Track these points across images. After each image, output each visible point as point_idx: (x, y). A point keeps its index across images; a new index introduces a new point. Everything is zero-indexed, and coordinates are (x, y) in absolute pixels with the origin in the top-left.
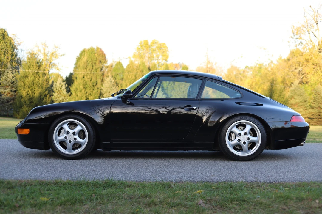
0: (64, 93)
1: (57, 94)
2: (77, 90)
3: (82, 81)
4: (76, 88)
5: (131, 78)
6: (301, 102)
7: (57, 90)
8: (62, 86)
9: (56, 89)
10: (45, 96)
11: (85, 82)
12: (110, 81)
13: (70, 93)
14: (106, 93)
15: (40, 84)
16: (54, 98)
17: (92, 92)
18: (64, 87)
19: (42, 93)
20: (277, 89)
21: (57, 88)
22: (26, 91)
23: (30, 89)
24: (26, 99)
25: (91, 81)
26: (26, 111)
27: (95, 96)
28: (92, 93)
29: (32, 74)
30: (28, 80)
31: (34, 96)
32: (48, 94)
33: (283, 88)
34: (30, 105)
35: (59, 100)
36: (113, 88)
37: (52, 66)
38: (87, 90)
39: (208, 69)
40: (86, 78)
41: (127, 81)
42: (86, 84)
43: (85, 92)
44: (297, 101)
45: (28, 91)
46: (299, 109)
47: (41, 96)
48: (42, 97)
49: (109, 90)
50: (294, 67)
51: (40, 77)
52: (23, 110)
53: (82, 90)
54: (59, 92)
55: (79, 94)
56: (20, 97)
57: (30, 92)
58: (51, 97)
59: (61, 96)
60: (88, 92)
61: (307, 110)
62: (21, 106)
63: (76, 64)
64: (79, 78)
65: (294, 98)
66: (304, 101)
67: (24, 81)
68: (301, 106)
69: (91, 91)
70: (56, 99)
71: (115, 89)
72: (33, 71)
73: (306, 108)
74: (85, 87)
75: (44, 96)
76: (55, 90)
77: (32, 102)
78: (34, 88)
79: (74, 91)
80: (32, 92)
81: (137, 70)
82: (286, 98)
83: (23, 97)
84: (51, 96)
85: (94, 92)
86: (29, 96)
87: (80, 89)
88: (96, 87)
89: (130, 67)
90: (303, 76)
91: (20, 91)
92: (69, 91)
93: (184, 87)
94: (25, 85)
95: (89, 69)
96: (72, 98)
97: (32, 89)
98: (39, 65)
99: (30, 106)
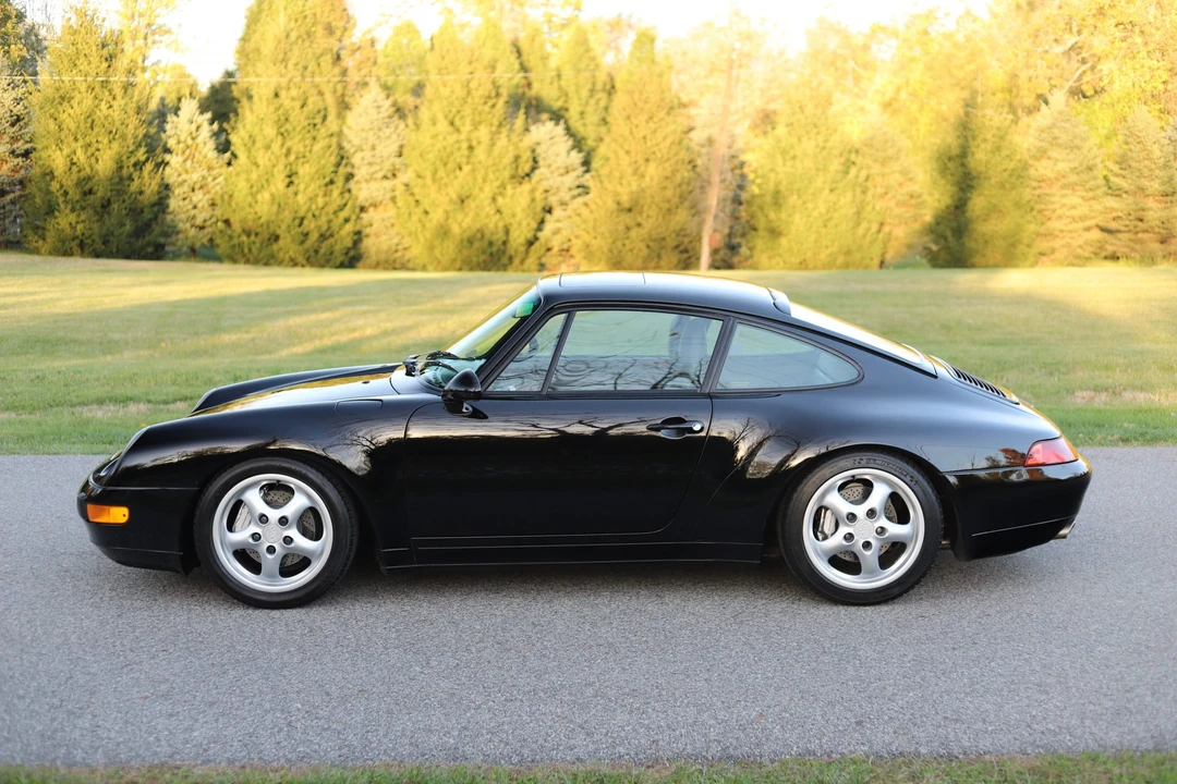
0: (205, 157)
1: (180, 159)
2: (254, 142)
3: (272, 109)
4: (250, 137)
5: (452, 92)
6: (1073, 170)
7: (181, 145)
8: (198, 128)
9: (179, 142)
10: (135, 170)
11: (280, 112)
12: (376, 104)
13: (228, 155)
14: (362, 150)
15: (118, 124)
16: (170, 174)
17: (308, 149)
18: (206, 131)
19: (124, 158)
20: (987, 123)
21: (182, 139)
22: (66, 151)
23: (81, 142)
24: (70, 183)
25: (303, 107)
26: (68, 226)
27: (323, 162)
28: (310, 151)
29: (83, 88)
30: (71, 111)
31: (97, 172)
32: (147, 160)
33: (1008, 122)
34: (83, 204)
35: (189, 182)
36: (388, 131)
37: (157, 37)
38: (289, 143)
39: (734, 57)
40: (287, 98)
41: (436, 106)
42: (287, 120)
43: (284, 150)
44: (1062, 166)
45: (75, 153)
46: (1065, 196)
47: (120, 168)
48: (125, 172)
49: (372, 140)
50: (1052, 37)
51: (114, 98)
52: (58, 223)
53: (272, 141)
54: (188, 152)
55: (263, 158)
56: (45, 175)
57: (81, 156)
58: (161, 169)
59: (197, 166)
60: (294, 149)
61: (1094, 199)
62: (51, 210)
63: (244, 40)
64: (260, 99)
65: (1049, 158)
66: (1084, 166)
67: (56, 115)
68: (1072, 186)
69: (305, 146)
70: (180, 179)
71: (394, 136)
72: (90, 79)
73: (1090, 194)
74: (283, 130)
75: (132, 169)
76: (171, 143)
77: (90, 192)
78: (94, 141)
79: (242, 148)
80: (89, 153)
81: (470, 63)
82: (1018, 157)
83: (56, 174)
84: (158, 165)
85: (317, 147)
86: (79, 171)
87: (265, 137)
88: (323, 132)
89: (448, 51)
90: (1084, 68)
91: (44, 154)
92: (224, 147)
93: (647, 122)
94: (60, 129)
95: (297, 64)
96: (238, 174)
97: (89, 145)
98: (109, 51)
99: (83, 209)
